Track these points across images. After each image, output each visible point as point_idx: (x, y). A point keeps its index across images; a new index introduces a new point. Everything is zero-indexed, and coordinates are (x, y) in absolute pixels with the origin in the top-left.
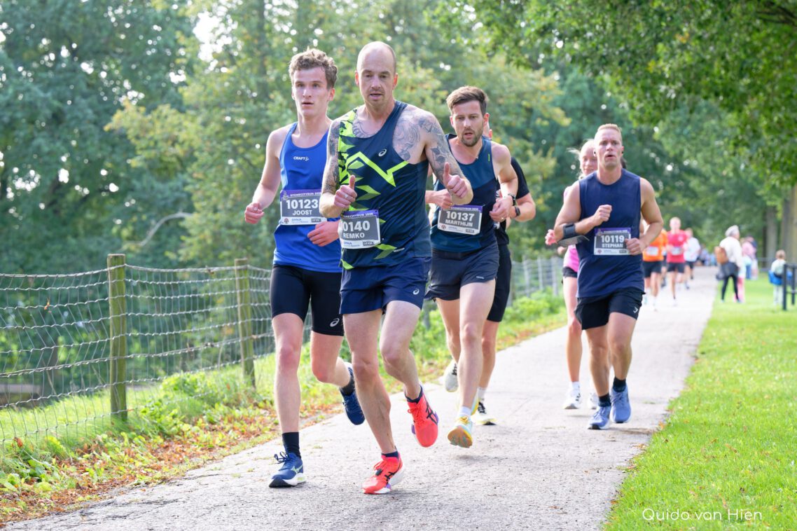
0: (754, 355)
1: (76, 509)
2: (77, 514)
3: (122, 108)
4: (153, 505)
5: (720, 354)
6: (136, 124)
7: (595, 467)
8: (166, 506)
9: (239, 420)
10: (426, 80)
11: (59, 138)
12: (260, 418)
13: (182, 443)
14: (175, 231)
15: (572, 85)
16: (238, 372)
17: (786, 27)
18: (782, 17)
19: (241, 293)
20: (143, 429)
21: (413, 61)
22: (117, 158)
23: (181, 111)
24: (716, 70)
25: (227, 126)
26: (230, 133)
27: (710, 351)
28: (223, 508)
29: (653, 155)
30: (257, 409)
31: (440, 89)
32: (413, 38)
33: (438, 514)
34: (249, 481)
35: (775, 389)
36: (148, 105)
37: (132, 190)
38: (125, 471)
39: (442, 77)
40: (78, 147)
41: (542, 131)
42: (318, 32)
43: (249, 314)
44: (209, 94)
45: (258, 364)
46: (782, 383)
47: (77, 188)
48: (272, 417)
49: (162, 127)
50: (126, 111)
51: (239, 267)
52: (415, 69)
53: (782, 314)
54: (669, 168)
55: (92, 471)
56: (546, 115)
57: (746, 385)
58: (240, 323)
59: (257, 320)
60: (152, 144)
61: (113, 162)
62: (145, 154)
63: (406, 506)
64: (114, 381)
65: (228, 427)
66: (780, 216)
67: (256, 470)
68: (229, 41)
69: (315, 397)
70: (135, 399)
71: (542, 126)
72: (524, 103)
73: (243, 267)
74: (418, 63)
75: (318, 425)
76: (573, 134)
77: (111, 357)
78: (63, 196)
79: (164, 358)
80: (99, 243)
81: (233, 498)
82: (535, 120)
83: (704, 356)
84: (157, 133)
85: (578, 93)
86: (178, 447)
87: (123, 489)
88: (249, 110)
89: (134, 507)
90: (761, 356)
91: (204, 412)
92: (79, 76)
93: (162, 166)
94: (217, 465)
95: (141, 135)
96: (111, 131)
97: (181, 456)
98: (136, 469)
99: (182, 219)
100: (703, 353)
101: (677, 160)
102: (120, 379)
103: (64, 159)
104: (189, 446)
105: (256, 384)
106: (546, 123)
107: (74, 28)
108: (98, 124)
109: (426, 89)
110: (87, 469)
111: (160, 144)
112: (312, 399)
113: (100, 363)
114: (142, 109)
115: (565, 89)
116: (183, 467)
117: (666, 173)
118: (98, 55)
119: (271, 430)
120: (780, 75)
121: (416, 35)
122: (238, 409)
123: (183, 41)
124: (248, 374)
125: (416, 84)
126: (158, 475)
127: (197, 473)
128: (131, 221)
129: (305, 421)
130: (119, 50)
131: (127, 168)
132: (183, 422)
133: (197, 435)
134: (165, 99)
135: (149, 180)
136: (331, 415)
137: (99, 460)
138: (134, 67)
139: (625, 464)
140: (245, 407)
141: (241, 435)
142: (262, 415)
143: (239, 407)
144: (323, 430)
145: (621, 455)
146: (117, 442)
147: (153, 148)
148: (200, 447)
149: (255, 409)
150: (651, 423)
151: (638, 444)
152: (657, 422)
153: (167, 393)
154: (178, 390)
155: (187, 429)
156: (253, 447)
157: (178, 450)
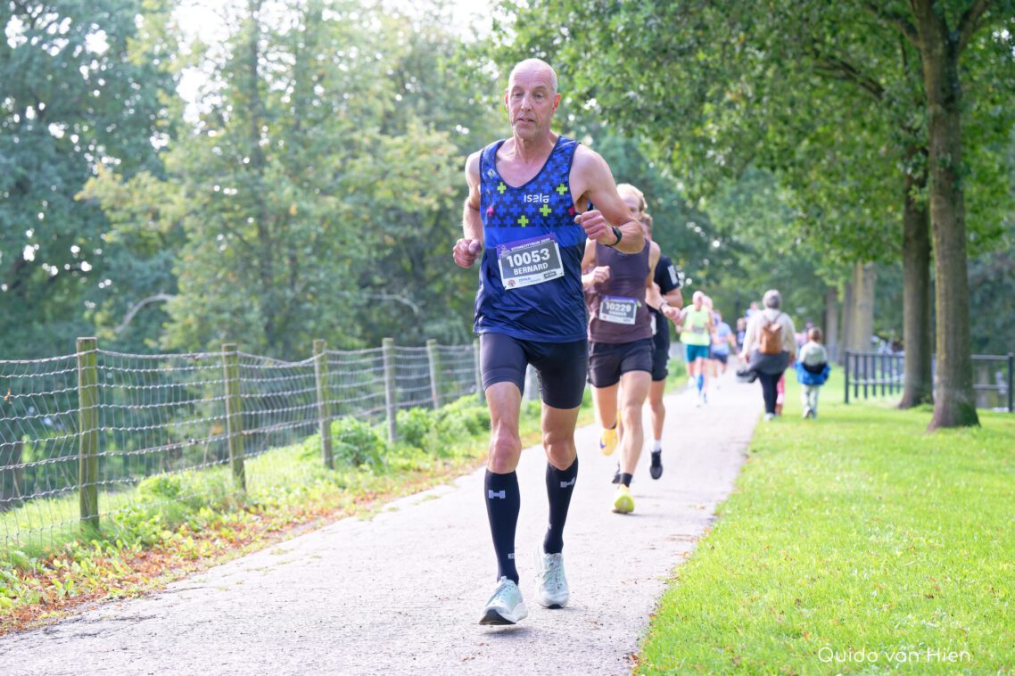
0: (811, 453)
1: (39, 626)
2: (41, 632)
3: (96, 176)
4: (128, 622)
5: (774, 452)
6: (111, 194)
7: (632, 577)
8: (142, 623)
9: (227, 526)
10: (441, 144)
11: (24, 210)
12: (251, 525)
13: (161, 553)
14: (155, 316)
16: (227, 473)
17: (848, 85)
18: (842, 73)
19: (230, 383)
20: (117, 536)
21: (426, 123)
22: (90, 233)
23: (163, 179)
24: (770, 135)
25: (216, 196)
26: (217, 206)
27: (762, 449)
28: (208, 625)
29: (698, 229)
30: (249, 515)
31: (456, 155)
32: (427, 97)
33: (452, 631)
34: (238, 594)
35: (836, 491)
36: (126, 171)
37: (107, 268)
38: (96, 584)
39: (460, 141)
40: (45, 220)
42: (319, 90)
43: (239, 406)
44: (197, 159)
45: (248, 464)
46: (844, 484)
47: (45, 266)
48: (264, 523)
49: (142, 197)
50: (100, 179)
51: (227, 353)
52: (428, 133)
53: (844, 408)
54: (716, 244)
55: (59, 583)
57: (803, 486)
58: (228, 416)
59: (247, 413)
60: (128, 216)
61: (86, 237)
62: (122, 228)
63: (417, 621)
64: (84, 482)
65: (214, 534)
66: (841, 297)
67: (245, 582)
68: (218, 101)
69: (315, 501)
70: (107, 504)
73: (231, 353)
74: (432, 125)
75: (318, 531)
77: (80, 456)
78: (28, 275)
79: (141, 456)
80: (70, 330)
81: (219, 613)
83: (756, 454)
84: (136, 203)
86: (158, 558)
87: (94, 604)
88: (240, 176)
89: (106, 624)
90: (820, 455)
91: (187, 517)
92: (47, 139)
93: (141, 241)
94: (203, 577)
95: (117, 206)
96: (82, 201)
97: (160, 567)
98: (108, 582)
99: (164, 302)
100: (755, 451)
101: (724, 235)
102: (91, 480)
103: (29, 233)
104: (169, 557)
105: (247, 486)
107: (39, 85)
108: (68, 194)
109: (442, 155)
110: (53, 581)
111: (139, 217)
112: (311, 503)
113: (68, 461)
114: (119, 177)
116: (162, 579)
117: (711, 249)
118: (69, 115)
119: (263, 538)
120: (841, 139)
121: (431, 93)
122: (227, 514)
123: (164, 99)
124: (238, 475)
125: (429, 149)
126: (134, 588)
127: (179, 585)
128: (106, 304)
129: (301, 527)
130: (91, 110)
131: (102, 244)
132: (164, 529)
133: (178, 544)
134: (143, 167)
135: (126, 258)
136: (331, 520)
137: (67, 571)
138: (109, 129)
139: (665, 574)
140: (234, 512)
141: (229, 543)
142: (254, 521)
143: (228, 512)
144: (323, 538)
145: (661, 564)
146: (88, 552)
147: (131, 221)
148: (183, 557)
149: (245, 515)
150: (695, 529)
151: (680, 553)
152: (701, 527)
153: (145, 496)
154: (159, 493)
155: (168, 537)
156: (243, 556)
157: (157, 560)
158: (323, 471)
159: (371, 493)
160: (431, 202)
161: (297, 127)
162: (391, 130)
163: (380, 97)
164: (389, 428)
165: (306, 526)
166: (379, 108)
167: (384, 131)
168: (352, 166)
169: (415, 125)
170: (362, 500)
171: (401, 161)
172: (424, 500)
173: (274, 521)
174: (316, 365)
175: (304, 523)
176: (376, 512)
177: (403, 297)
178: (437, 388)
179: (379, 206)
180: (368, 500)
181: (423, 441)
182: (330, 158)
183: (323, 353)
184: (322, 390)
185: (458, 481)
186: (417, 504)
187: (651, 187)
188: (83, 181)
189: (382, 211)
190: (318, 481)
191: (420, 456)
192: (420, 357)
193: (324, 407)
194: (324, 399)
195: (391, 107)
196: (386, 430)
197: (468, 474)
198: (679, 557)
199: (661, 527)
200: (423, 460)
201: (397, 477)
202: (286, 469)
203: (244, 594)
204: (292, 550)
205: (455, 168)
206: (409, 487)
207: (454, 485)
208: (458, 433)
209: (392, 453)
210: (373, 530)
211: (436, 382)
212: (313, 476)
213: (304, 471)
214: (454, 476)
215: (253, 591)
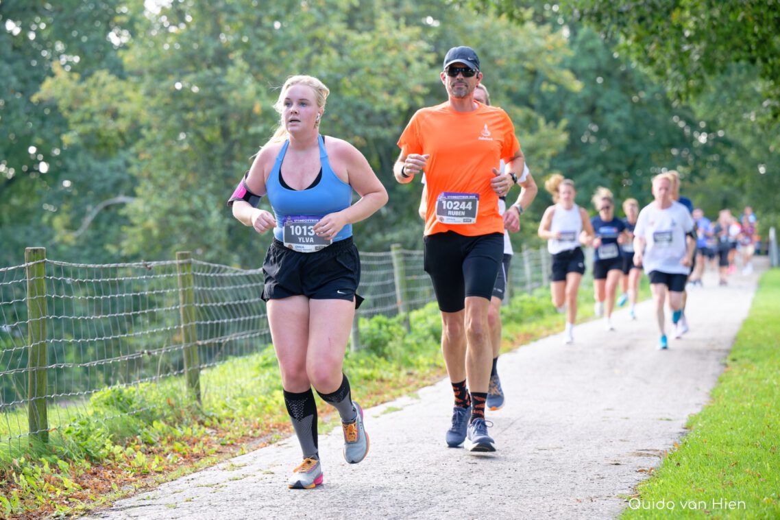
3: (53, 75)
6: (68, 93)
10: (411, 40)
12: (205, 439)
13: (112, 468)
14: (113, 218)
15: (583, 42)
16: (182, 384)
19: (184, 292)
20: (66, 451)
21: (396, 17)
22: (48, 134)
23: (122, 77)
25: (176, 95)
26: (180, 104)
27: (742, 357)
29: (681, 124)
30: (203, 428)
31: (428, 52)
34: (187, 511)
36: (83, 71)
37: (65, 169)
38: (44, 501)
39: (431, 35)
41: (549, 97)
44: (157, 57)
45: (204, 376)
48: (218, 437)
49: (100, 96)
50: (57, 78)
51: (181, 261)
52: (398, 28)
54: (702, 139)
56: (552, 77)
58: (182, 326)
59: (202, 322)
60: (87, 116)
61: (42, 136)
62: (80, 129)
64: (33, 395)
65: (167, 449)
67: (195, 499)
69: (272, 413)
70: (58, 417)
71: (548, 92)
72: (528, 65)
73: (185, 261)
74: (402, 20)
75: (273, 446)
76: (585, 99)
77: (29, 368)
80: (28, 233)
82: (540, 84)
83: (735, 363)
84: (94, 103)
85: (592, 52)
86: (109, 473)
88: (201, 75)
91: (140, 431)
92: (3, 37)
93: (100, 141)
94: (151, 494)
95: (75, 106)
96: (41, 101)
97: (110, 483)
98: (56, 499)
99: (123, 205)
100: (734, 360)
102: (41, 395)
104: (120, 472)
105: (202, 397)
106: (553, 88)
108: (26, 93)
109: (412, 51)
111: (96, 118)
112: (268, 416)
113: (16, 374)
114: (76, 76)
115: (576, 47)
116: (111, 496)
118: (25, 11)
119: (217, 452)
122: (180, 427)
124: (192, 386)
125: (397, 46)
126: (81, 506)
127: (126, 503)
128: (65, 207)
129: (257, 441)
130: (48, 6)
131: (60, 145)
132: (115, 443)
133: (130, 458)
134: (103, 64)
135: (85, 160)
136: (288, 434)
137: (14, 488)
138: (66, 26)
139: (628, 492)
140: (188, 425)
141: (182, 458)
142: (208, 435)
143: (181, 425)
144: (278, 452)
145: (625, 481)
146: (36, 468)
147: (90, 121)
148: (133, 473)
149: (200, 428)
150: (664, 443)
151: (646, 469)
152: (671, 442)
153: (97, 409)
154: (111, 406)
155: (119, 452)
156: (194, 472)
157: (107, 476)
160: (400, 100)
161: (259, 23)
162: (359, 25)
165: (262, 439)
167: (350, 27)
168: (318, 63)
169: (384, 21)
170: (322, 412)
171: (368, 58)
172: (384, 413)
173: (229, 435)
175: (260, 436)
178: (402, 294)
179: (349, 104)
181: (386, 350)
182: (293, 54)
185: (421, 392)
186: (377, 417)
187: (632, 80)
188: (39, 80)
189: (350, 111)
191: (383, 366)
192: (384, 262)
197: (432, 385)
198: (643, 474)
199: (628, 441)
200: (386, 370)
201: (358, 387)
202: (243, 379)
203: (193, 512)
204: (245, 466)
205: (426, 66)
206: (370, 398)
207: (417, 398)
208: (422, 341)
209: (354, 363)
210: (329, 445)
211: (401, 288)
212: (270, 387)
213: (263, 381)
214: (418, 387)
215: (202, 508)
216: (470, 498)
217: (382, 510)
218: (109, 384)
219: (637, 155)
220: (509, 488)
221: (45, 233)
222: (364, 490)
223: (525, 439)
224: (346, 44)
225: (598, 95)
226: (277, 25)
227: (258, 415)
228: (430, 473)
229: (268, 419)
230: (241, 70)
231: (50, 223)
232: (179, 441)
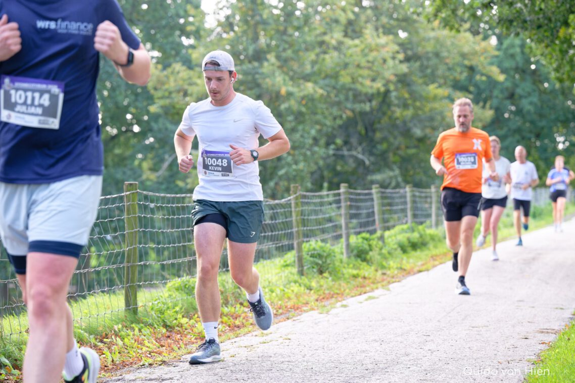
6: (155, 78)
10: (387, 44)
12: (244, 315)
13: (180, 333)
15: (507, 49)
20: (150, 321)
21: (377, 29)
22: (140, 105)
23: (190, 68)
30: (242, 308)
31: (398, 52)
34: (231, 364)
36: (164, 63)
37: (151, 130)
38: (134, 354)
40: (109, 96)
41: (482, 87)
47: (108, 128)
49: (175, 81)
52: (378, 36)
55: (108, 353)
56: (484, 71)
60: (167, 94)
61: (136, 108)
62: (162, 102)
64: (128, 283)
68: (229, 12)
69: (289, 298)
70: (144, 298)
71: (483, 82)
72: (467, 62)
74: (381, 30)
75: (289, 321)
76: (507, 89)
80: (124, 173)
81: (216, 377)
82: (476, 76)
84: (172, 85)
85: (513, 56)
86: (179, 336)
87: (132, 369)
93: (175, 111)
95: (159, 86)
97: (179, 344)
98: (142, 353)
102: (133, 282)
104: (186, 336)
106: (484, 78)
109: (388, 52)
110: (105, 352)
111: (174, 95)
112: (287, 300)
113: (117, 268)
114: (160, 66)
115: (502, 51)
119: (252, 324)
122: (227, 307)
123: (192, 11)
125: (378, 48)
126: (159, 358)
128: (150, 156)
129: (279, 318)
130: (141, 18)
131: (148, 113)
132: (183, 317)
133: (193, 326)
134: (178, 59)
135: (164, 123)
136: (300, 313)
137: (114, 345)
138: (153, 32)
139: (533, 357)
140: (232, 305)
141: (228, 328)
142: (246, 312)
143: (228, 306)
144: (294, 325)
145: (531, 350)
146: (129, 332)
147: (168, 97)
148: (195, 337)
149: (240, 308)
150: (559, 324)
151: (546, 342)
152: (564, 324)
153: (170, 293)
154: (180, 291)
155: (185, 322)
156: (236, 337)
157: (177, 339)
158: (296, 277)
159: (330, 294)
160: (379, 85)
161: (284, 32)
162: (351, 34)
163: (344, 10)
164: (344, 246)
165: (283, 316)
166: (343, 18)
167: (346, 35)
168: (324, 60)
170: (323, 298)
171: (358, 56)
172: (366, 300)
174: (293, 202)
175: (281, 314)
176: (332, 308)
177: (359, 153)
178: (379, 219)
179: (343, 87)
180: (328, 298)
181: (368, 257)
182: (308, 54)
183: (297, 194)
184: (296, 220)
185: (391, 286)
186: (361, 303)
187: (540, 76)
189: (344, 92)
190: (293, 284)
191: (366, 268)
192: (368, 197)
193: (298, 232)
194: (298, 227)
195: (351, 16)
196: (342, 248)
197: (399, 281)
198: (544, 345)
199: (534, 323)
200: (367, 270)
201: (348, 282)
202: (270, 275)
203: (235, 364)
204: (271, 333)
205: (397, 62)
206: (357, 290)
207: (389, 290)
208: (393, 251)
209: (346, 266)
210: (328, 321)
211: (379, 215)
212: (289, 281)
213: (283, 277)
214: (389, 283)
215: (241, 362)
216: (424, 359)
217: (364, 366)
218: (179, 277)
219: (542, 128)
220: (451, 353)
221: (136, 173)
222: (352, 352)
223: (463, 320)
224: (343, 47)
225: (516, 86)
226: (297, 34)
227: (280, 300)
228: (398, 341)
229: (287, 302)
230: (273, 65)
231: (140, 165)
232: (226, 316)
